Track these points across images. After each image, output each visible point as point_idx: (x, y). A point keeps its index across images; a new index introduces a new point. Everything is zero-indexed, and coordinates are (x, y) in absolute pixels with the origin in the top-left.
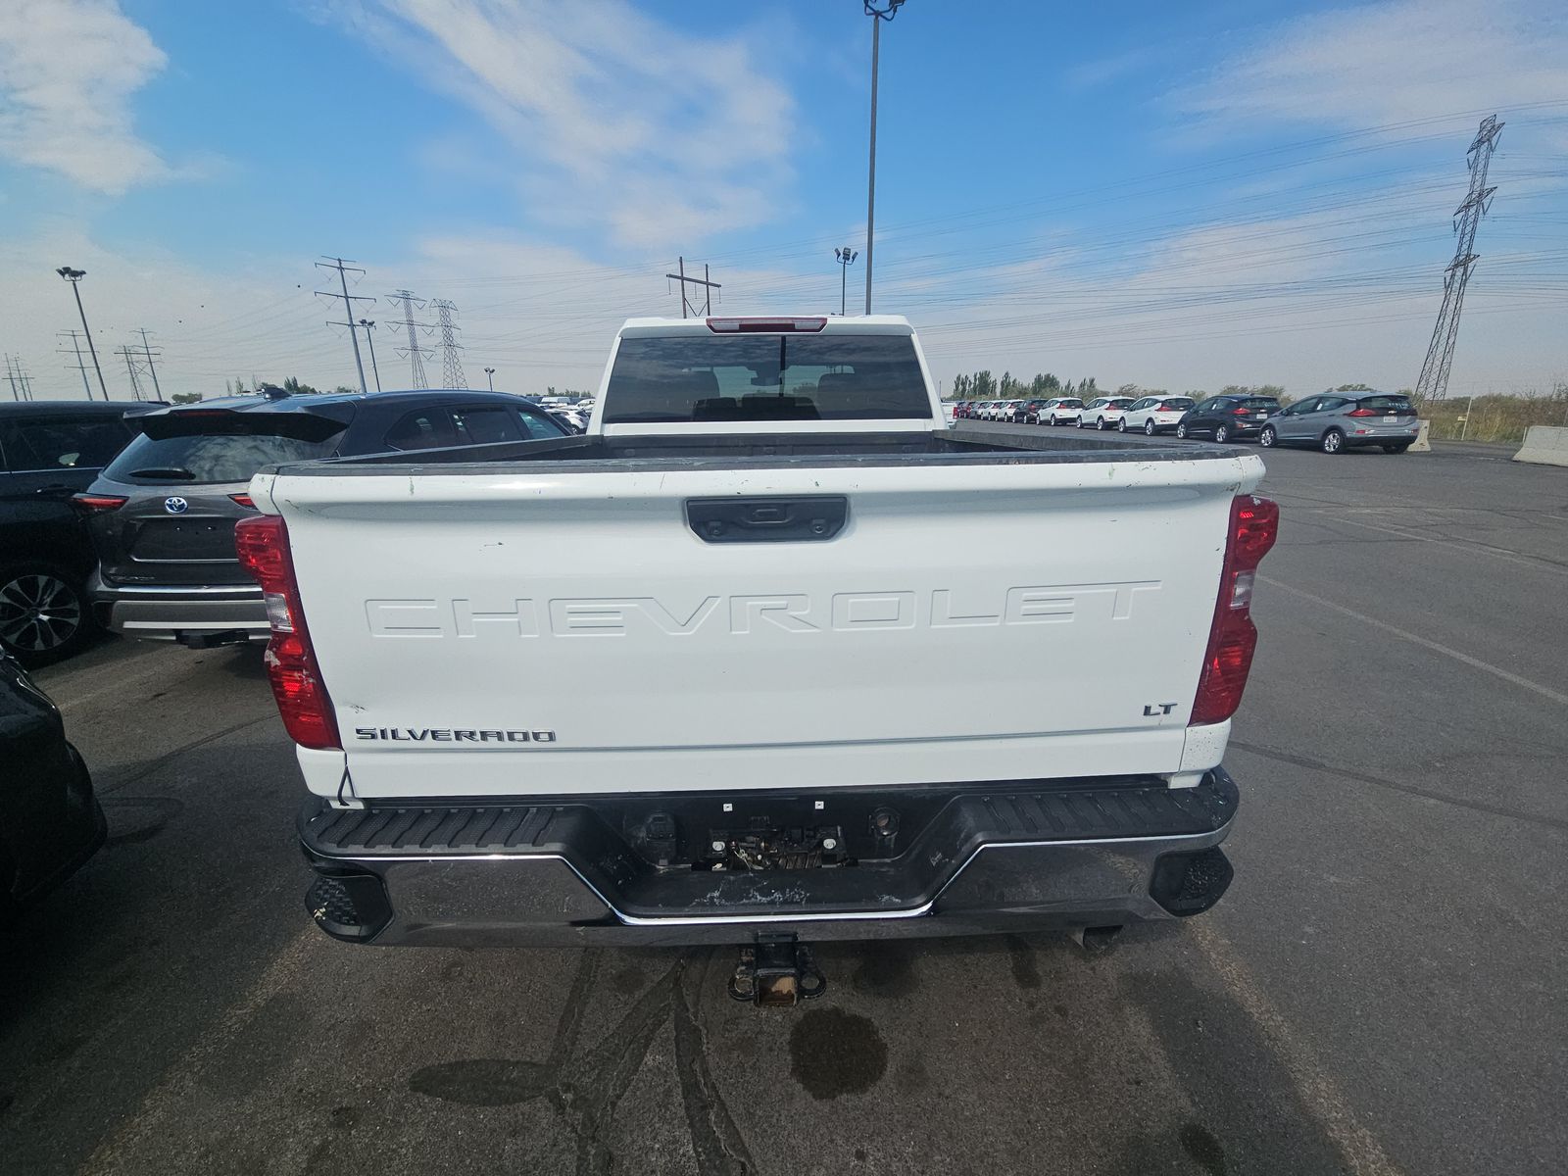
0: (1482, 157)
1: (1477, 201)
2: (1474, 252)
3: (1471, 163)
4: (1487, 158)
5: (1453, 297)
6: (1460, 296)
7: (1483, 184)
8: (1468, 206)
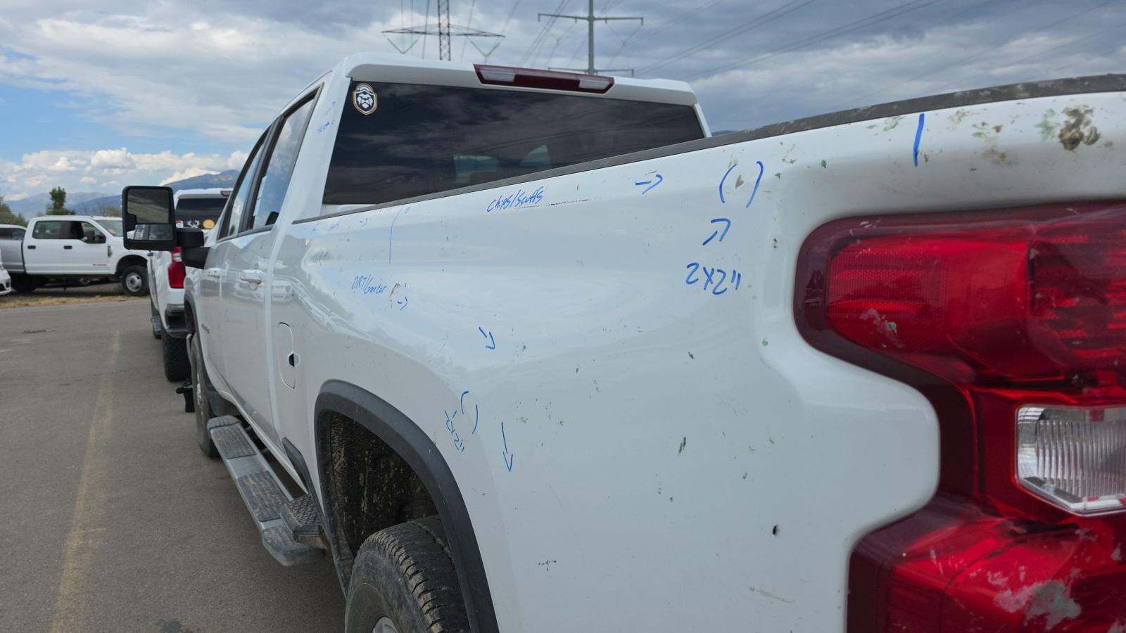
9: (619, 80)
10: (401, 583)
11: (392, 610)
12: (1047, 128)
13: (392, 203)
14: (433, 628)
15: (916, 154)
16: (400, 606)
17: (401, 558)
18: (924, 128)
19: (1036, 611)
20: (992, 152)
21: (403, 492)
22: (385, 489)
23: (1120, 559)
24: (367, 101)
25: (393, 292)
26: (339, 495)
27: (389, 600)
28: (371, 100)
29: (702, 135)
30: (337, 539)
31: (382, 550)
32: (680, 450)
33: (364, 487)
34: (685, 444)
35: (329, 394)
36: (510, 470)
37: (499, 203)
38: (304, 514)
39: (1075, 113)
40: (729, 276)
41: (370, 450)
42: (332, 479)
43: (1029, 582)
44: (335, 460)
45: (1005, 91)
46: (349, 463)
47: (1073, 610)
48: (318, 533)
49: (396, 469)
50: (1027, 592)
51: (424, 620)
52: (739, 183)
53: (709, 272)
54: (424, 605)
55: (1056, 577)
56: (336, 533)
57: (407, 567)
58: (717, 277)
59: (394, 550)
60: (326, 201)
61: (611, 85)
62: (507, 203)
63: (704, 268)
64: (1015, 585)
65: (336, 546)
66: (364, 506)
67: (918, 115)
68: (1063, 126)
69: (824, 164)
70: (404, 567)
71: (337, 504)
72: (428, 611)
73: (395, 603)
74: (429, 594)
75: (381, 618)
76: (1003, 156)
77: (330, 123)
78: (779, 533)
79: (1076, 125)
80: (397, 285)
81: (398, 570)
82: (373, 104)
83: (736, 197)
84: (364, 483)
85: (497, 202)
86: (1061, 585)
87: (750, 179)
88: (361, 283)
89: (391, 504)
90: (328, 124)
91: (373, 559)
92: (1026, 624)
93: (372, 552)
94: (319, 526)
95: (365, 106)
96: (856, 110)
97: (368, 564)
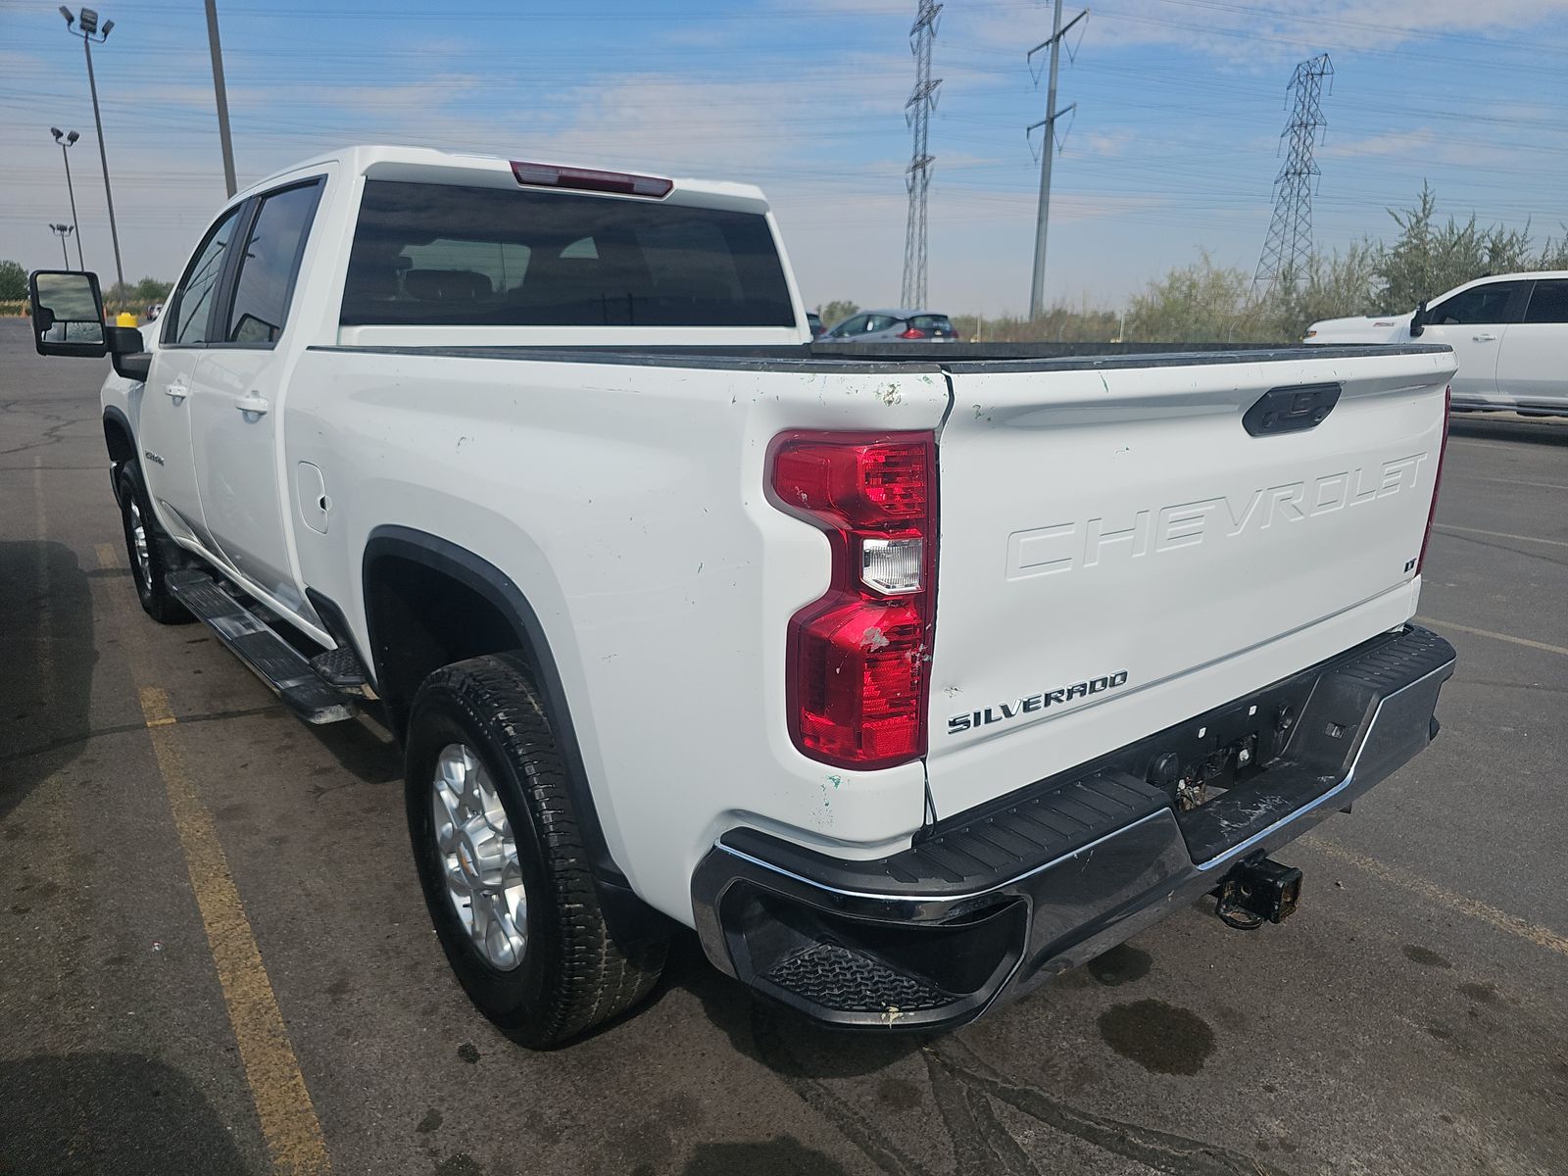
0: (925, 42)
1: (923, 94)
2: (929, 153)
3: (915, 47)
4: (929, 43)
5: (918, 204)
6: (924, 202)
7: (928, 75)
8: (917, 99)
9: (679, 184)
12: (878, 393)
19: (866, 642)
23: (911, 617)
25: (459, 444)
32: (699, 571)
34: (701, 567)
39: (892, 386)
47: (885, 642)
52: (734, 401)
55: (876, 625)
61: (670, 190)
68: (886, 393)
69: (778, 398)
79: (892, 393)
80: (463, 438)
86: (878, 629)
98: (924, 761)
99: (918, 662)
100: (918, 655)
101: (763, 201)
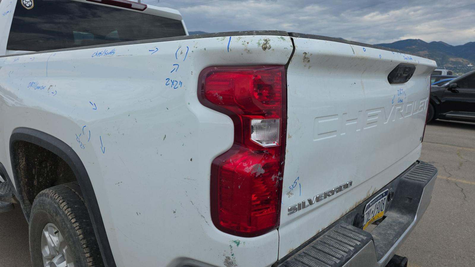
9: (149, 6)
10: (57, 207)
11: (53, 217)
12: (259, 44)
13: (47, 51)
14: (72, 220)
15: (228, 49)
16: (57, 215)
17: (56, 197)
18: (231, 41)
19: (254, 172)
20: (246, 50)
21: (54, 176)
22: (45, 175)
23: (275, 158)
24: (28, 3)
25: (49, 88)
26: (23, 178)
27: (51, 214)
28: (30, 3)
29: (185, 34)
30: (22, 198)
31: (47, 196)
32: (164, 139)
33: (35, 175)
34: (165, 137)
35: (18, 133)
36: (104, 153)
37: (97, 54)
38: (4, 189)
39: (266, 40)
40: (179, 82)
41: (37, 158)
42: (19, 171)
43: (252, 165)
44: (21, 163)
45: (251, 32)
46: (27, 164)
47: (263, 171)
48: (12, 197)
49: (50, 167)
50: (252, 167)
51: (68, 218)
52: (181, 53)
53: (173, 81)
54: (68, 212)
55: (259, 163)
56: (22, 195)
57: (59, 200)
58: (175, 83)
59: (53, 195)
60: (9, 48)
61: (146, 8)
62: (100, 54)
63: (171, 80)
64: (249, 166)
65: (22, 200)
66: (35, 183)
67: (229, 37)
68: (263, 44)
69: (205, 49)
70: (58, 200)
71: (22, 182)
72: (69, 215)
73: (54, 214)
74: (70, 209)
75: (47, 224)
76: (249, 51)
77: (9, 12)
78: (192, 160)
79: (266, 44)
80: (51, 86)
81: (55, 202)
82: (32, 5)
83: (180, 57)
84: (35, 173)
85: (96, 53)
86: (260, 165)
87: (185, 52)
88: (33, 85)
89: (48, 181)
90: (8, 12)
91: (42, 200)
92: (251, 175)
93: (42, 197)
94: (12, 194)
95: (28, 5)
96: (214, 33)
97: (40, 202)
98: (278, 229)
99: (277, 181)
100: (277, 177)
101: (179, 15)
